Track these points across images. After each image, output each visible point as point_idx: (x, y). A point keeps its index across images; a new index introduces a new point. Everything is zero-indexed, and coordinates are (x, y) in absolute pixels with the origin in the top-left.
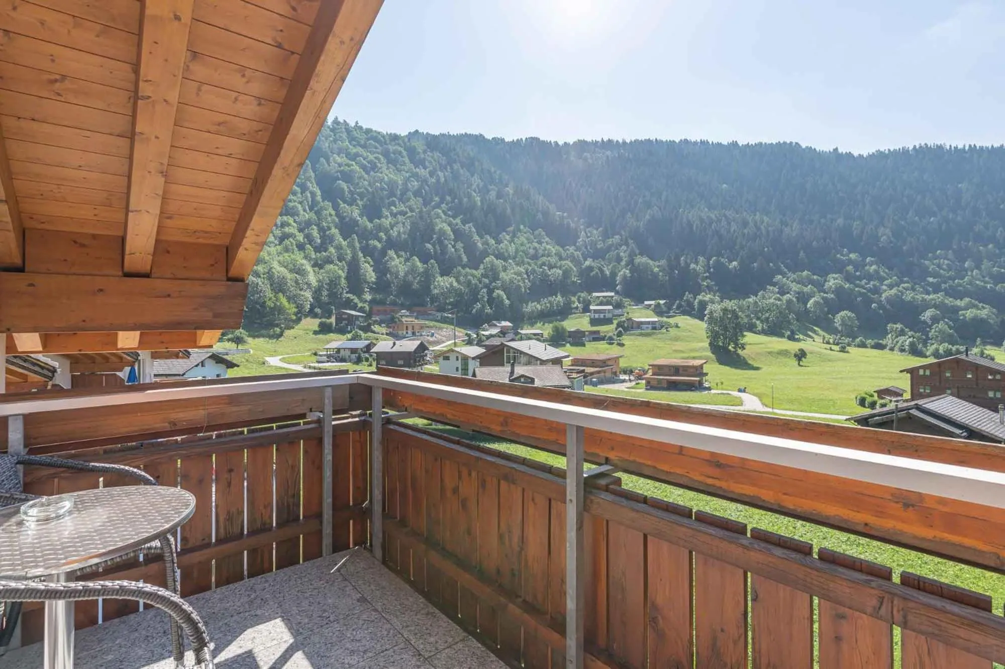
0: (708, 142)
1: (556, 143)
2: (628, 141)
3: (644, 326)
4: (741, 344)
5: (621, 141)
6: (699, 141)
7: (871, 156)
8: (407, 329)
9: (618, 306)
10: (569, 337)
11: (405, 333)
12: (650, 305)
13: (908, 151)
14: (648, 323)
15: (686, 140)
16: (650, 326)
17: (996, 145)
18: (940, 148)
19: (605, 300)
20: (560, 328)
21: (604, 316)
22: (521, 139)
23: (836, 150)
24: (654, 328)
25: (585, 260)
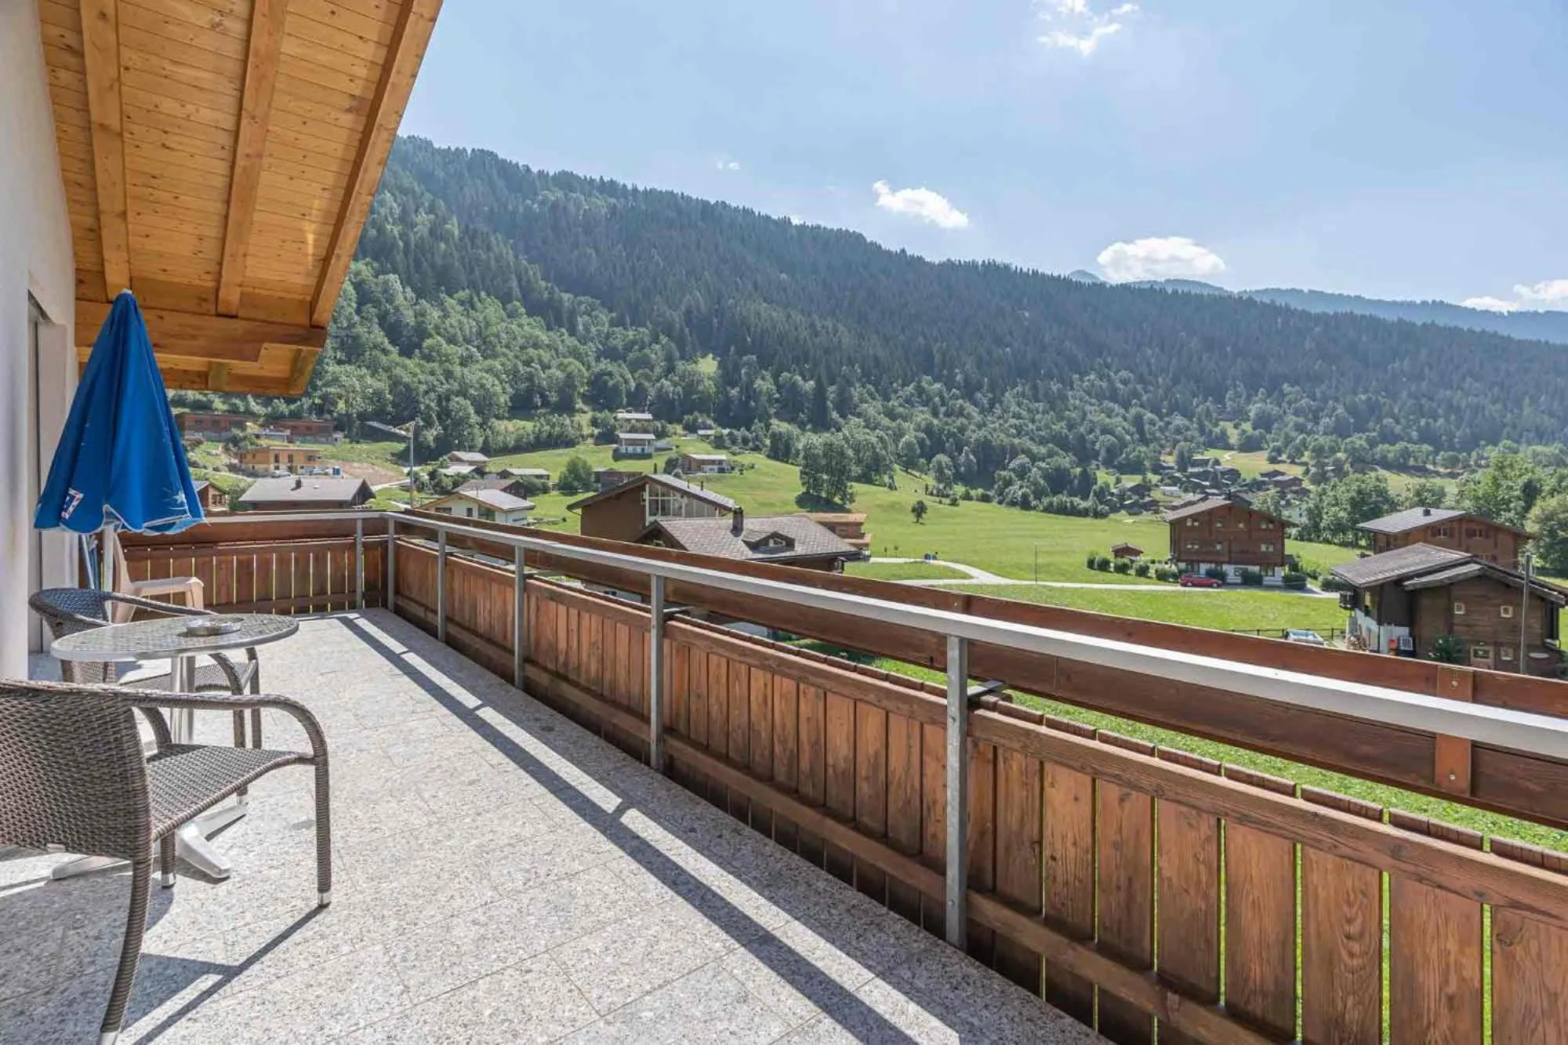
0: (753, 213)
1: (528, 169)
2: (641, 188)
3: (707, 467)
4: (851, 494)
5: (630, 187)
6: (741, 207)
7: (941, 265)
8: (277, 460)
9: (661, 435)
10: (597, 481)
11: (272, 467)
12: (708, 436)
13: (977, 267)
14: (713, 462)
15: (723, 203)
16: (716, 467)
17: (1056, 274)
18: (1007, 267)
19: (639, 425)
20: (580, 465)
21: (643, 450)
22: (464, 149)
23: (903, 251)
24: (721, 470)
25: (598, 360)
